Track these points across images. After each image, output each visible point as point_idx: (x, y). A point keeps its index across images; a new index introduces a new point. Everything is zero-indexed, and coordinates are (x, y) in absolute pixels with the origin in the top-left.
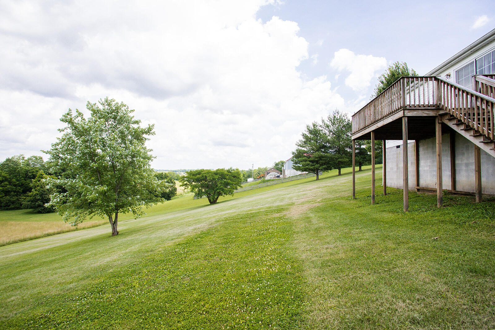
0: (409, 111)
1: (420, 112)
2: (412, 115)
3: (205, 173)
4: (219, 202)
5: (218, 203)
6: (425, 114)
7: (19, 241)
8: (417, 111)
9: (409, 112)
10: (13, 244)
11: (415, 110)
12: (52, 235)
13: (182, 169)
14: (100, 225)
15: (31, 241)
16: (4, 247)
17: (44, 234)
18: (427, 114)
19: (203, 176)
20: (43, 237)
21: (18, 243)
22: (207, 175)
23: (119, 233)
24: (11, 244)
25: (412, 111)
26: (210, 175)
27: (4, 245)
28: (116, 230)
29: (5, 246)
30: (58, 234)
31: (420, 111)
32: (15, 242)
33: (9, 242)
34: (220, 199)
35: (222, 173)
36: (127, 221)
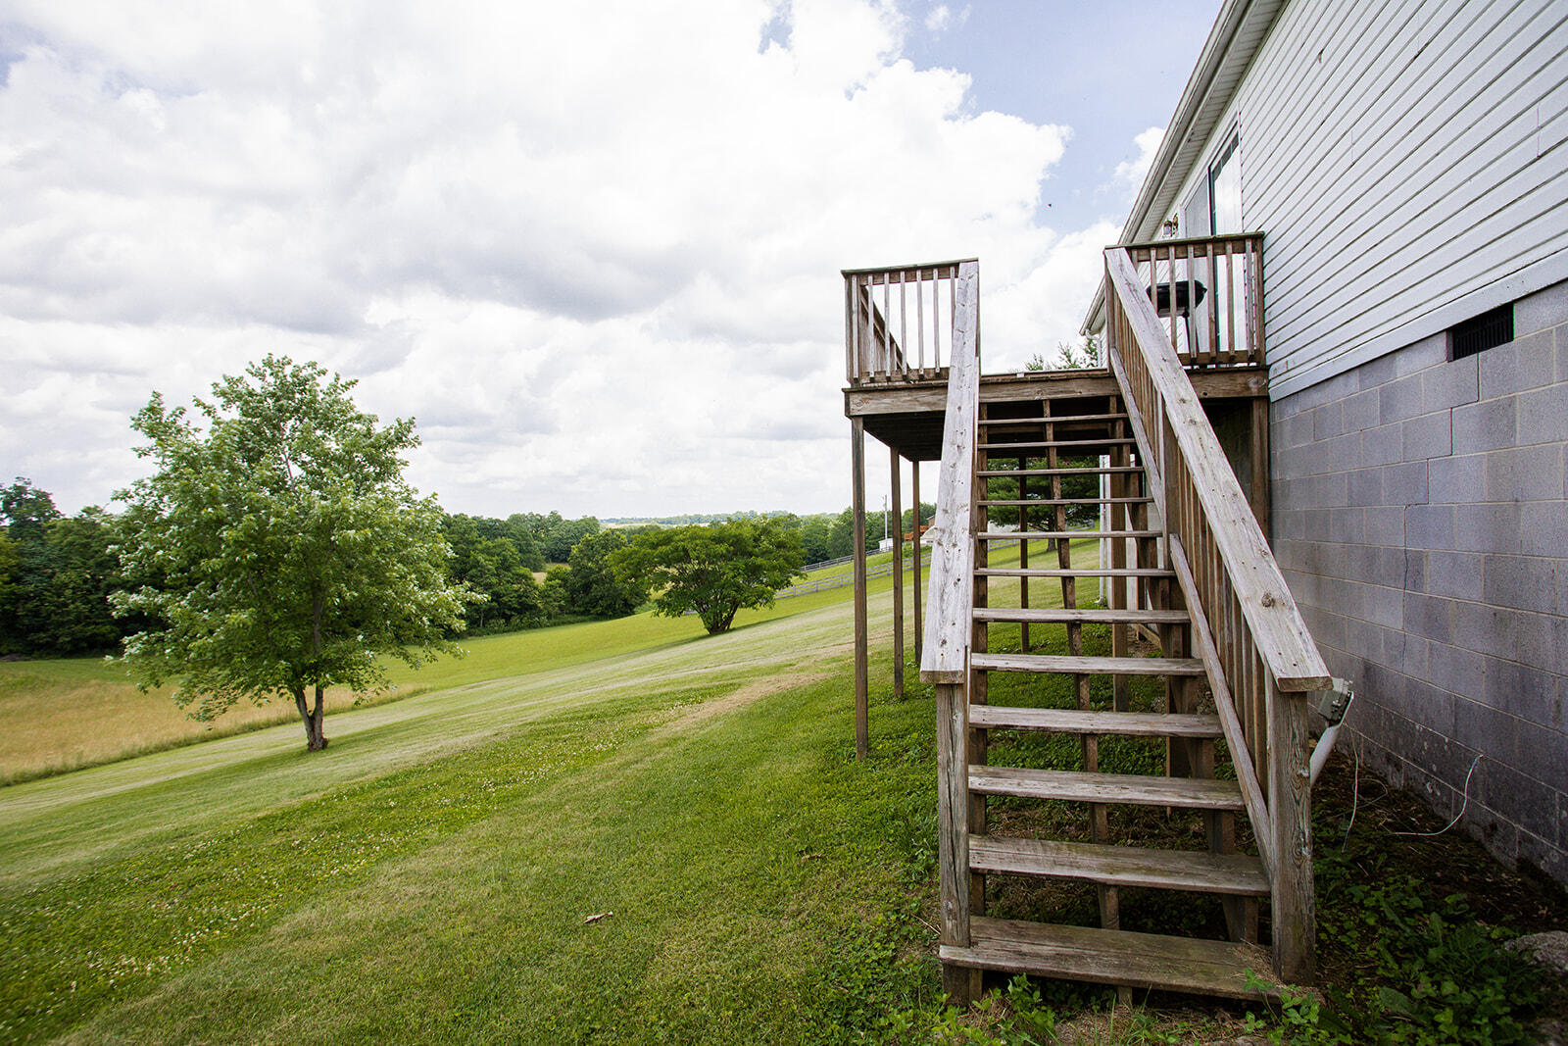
0: (866, 396)
1: (904, 399)
2: (876, 409)
3: (683, 540)
4: (736, 626)
5: (734, 629)
6: (923, 404)
7: (172, 746)
8: (894, 394)
9: (864, 401)
10: (156, 752)
11: (887, 394)
12: (261, 729)
13: (689, 514)
14: (400, 699)
15: (204, 744)
16: (130, 761)
17: (239, 726)
18: (928, 404)
19: (677, 549)
20: (236, 734)
21: (170, 752)
22: (689, 546)
23: (329, 744)
24: (151, 753)
25: (877, 395)
26: (697, 545)
27: (132, 758)
28: (321, 734)
29: (135, 760)
30: (279, 724)
31: (902, 393)
32: (163, 748)
33: (146, 749)
34: (742, 615)
35: (735, 536)
36: (473, 688)
